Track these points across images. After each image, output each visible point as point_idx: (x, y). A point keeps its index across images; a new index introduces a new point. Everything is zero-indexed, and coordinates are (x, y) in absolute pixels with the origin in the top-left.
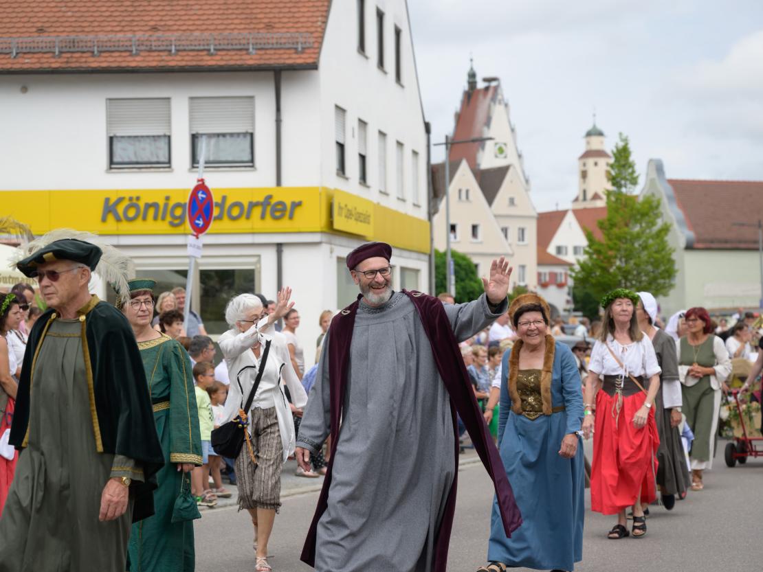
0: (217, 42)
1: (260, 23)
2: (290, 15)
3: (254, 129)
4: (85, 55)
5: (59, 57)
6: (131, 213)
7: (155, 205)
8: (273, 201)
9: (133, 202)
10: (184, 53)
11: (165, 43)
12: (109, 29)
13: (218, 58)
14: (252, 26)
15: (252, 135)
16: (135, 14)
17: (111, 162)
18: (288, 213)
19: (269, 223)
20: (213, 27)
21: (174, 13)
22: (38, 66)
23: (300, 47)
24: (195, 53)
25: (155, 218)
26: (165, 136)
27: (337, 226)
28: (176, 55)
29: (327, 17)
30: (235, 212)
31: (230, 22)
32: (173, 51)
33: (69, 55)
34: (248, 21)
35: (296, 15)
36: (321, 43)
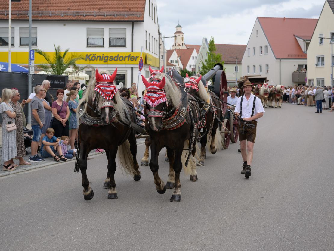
0: (117, 14)
1: (127, 9)
2: (135, 7)
3: (126, 37)
4: (81, 16)
5: (75, 17)
6: (93, 58)
7: (100, 56)
8: (131, 56)
9: (94, 56)
10: (108, 16)
11: (103, 14)
12: (87, 9)
13: (117, 18)
14: (125, 10)
15: (125, 38)
16: (94, 5)
17: (88, 45)
18: (135, 59)
19: (130, 62)
20: (115, 9)
21: (104, 5)
22: (69, 19)
23: (139, 15)
24: (111, 17)
25: (100, 60)
26: (102, 38)
27: (147, 63)
28: (106, 17)
29: (145, 8)
30: (121, 59)
31: (119, 8)
32: (105, 16)
33: (77, 16)
34: (124, 8)
35: (137, 7)
36: (144, 15)
